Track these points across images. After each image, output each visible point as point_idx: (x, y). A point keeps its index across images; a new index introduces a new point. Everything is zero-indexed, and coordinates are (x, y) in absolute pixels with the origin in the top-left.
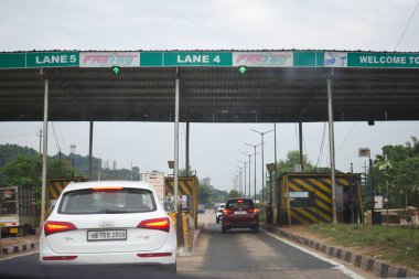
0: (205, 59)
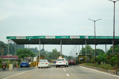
0: (66, 37)
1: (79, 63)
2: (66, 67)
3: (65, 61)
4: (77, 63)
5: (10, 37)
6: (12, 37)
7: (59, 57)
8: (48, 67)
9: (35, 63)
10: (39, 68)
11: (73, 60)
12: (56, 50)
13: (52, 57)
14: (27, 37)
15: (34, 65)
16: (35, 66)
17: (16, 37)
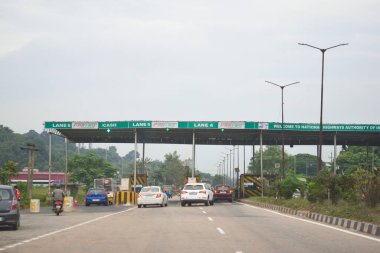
0: (206, 126)
1: (242, 197)
2: (206, 205)
3: (204, 189)
4: (236, 196)
5: (55, 123)
6: (59, 123)
7: (190, 179)
8: (161, 206)
9: (126, 194)
10: (140, 206)
11: (227, 189)
12: (177, 157)
13: (165, 179)
14: (100, 124)
15: (123, 199)
16: (125, 202)
17: (70, 123)
